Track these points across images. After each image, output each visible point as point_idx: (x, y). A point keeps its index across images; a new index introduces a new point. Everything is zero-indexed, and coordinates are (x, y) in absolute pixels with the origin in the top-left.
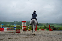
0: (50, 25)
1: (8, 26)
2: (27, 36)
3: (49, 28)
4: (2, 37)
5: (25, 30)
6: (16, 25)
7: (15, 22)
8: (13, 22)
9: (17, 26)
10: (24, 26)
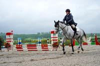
0: (96, 36)
1: (29, 41)
2: (60, 56)
3: (94, 40)
4: (21, 59)
5: (56, 45)
6: (41, 38)
7: (39, 34)
8: (37, 34)
9: (43, 39)
10: (54, 39)
